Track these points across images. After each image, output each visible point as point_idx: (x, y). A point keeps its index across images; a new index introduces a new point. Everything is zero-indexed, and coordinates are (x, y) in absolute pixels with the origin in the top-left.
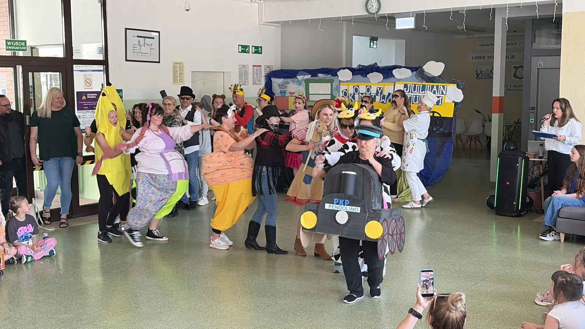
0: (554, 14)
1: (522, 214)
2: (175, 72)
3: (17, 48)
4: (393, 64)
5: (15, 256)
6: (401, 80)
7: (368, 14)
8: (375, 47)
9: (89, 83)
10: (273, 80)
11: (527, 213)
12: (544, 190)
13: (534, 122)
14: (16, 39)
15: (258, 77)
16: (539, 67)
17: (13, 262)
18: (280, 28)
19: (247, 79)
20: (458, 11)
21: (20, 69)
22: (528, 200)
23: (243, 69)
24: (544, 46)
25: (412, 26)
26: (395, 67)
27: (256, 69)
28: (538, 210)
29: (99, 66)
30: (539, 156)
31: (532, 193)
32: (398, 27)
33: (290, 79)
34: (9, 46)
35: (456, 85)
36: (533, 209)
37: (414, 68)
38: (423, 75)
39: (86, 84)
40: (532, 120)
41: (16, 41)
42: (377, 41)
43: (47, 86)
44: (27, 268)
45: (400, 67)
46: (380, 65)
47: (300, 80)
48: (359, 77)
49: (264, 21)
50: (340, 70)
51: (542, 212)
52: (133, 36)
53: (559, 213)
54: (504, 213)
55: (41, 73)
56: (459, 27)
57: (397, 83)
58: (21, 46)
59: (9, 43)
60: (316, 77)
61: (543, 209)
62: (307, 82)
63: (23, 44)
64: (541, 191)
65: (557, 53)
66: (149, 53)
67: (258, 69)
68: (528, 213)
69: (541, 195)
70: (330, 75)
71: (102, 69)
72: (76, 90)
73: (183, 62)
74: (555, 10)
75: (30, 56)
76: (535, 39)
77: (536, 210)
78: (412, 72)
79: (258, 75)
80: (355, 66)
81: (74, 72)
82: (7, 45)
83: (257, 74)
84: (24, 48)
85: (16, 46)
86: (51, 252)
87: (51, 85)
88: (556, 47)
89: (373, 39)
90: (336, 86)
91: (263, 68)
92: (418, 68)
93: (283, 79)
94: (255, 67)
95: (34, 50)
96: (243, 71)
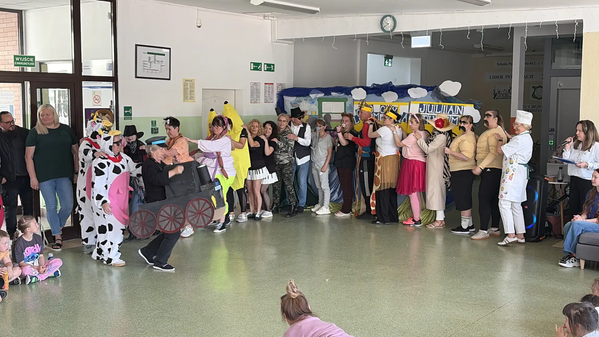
0: (575, 34)
1: (541, 239)
2: (185, 90)
3: (25, 64)
4: (409, 83)
5: (19, 277)
6: (417, 100)
7: (383, 32)
8: (390, 65)
9: (98, 100)
10: (286, 98)
11: (545, 238)
12: (564, 214)
13: (553, 144)
14: (24, 55)
15: (270, 95)
16: (558, 88)
17: (17, 283)
18: (293, 45)
19: (259, 97)
20: (476, 30)
21: (28, 85)
22: (547, 225)
23: (255, 87)
24: (565, 67)
25: (429, 45)
26: (410, 86)
27: (268, 86)
28: (557, 235)
29: (108, 82)
30: (559, 179)
31: (551, 218)
32: (413, 46)
33: (302, 97)
34: (17, 61)
35: (473, 105)
36: (552, 234)
38: (439, 95)
39: (95, 101)
40: (551, 143)
41: (24, 57)
42: (392, 58)
43: (55, 102)
44: (31, 289)
45: (415, 86)
46: (395, 84)
47: (313, 99)
48: (373, 96)
49: (276, 39)
50: (353, 89)
51: (562, 237)
52: (144, 53)
53: (579, 238)
55: (50, 90)
56: (476, 46)
57: (412, 103)
58: (30, 62)
59: (17, 59)
60: (330, 96)
61: (562, 234)
62: (320, 100)
63: (31, 60)
64: (560, 216)
65: (578, 73)
66: (160, 70)
67: (270, 87)
68: (547, 238)
69: (561, 220)
70: (344, 94)
71: (111, 85)
72: (84, 107)
74: (576, 30)
75: (39, 71)
76: (554, 59)
77: (555, 235)
78: (428, 92)
79: (270, 93)
80: (369, 85)
81: (83, 88)
82: (15, 61)
83: (268, 92)
84: (33, 64)
85: (24, 61)
86: (56, 274)
87: (59, 101)
88: (576, 67)
89: (388, 57)
90: (350, 105)
91: (275, 86)
92: (434, 87)
93: (295, 97)
94: (267, 85)
95: (42, 65)
96: (254, 88)
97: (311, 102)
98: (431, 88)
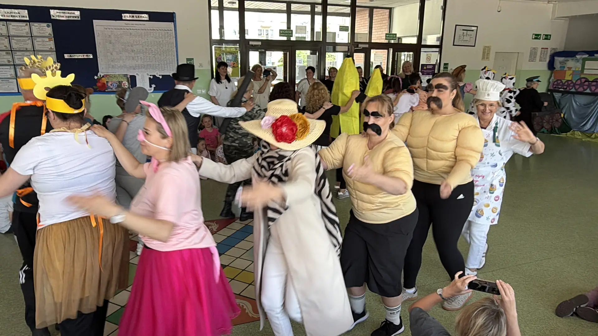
2: (484, 53)
3: (391, 38)
9: (429, 59)
10: (556, 58)
14: (391, 33)
15: (545, 56)
18: (569, 21)
19: (535, 57)
21: (391, 50)
29: (436, 49)
33: (570, 58)
34: (387, 37)
47: (578, 59)
49: (556, 16)
55: (402, 53)
60: (593, 57)
62: (584, 60)
66: (469, 41)
67: (546, 50)
72: (421, 63)
75: (398, 43)
84: (395, 38)
91: (549, 50)
93: (564, 58)
94: (543, 49)
95: (400, 39)
96: (533, 52)
97: (577, 61)
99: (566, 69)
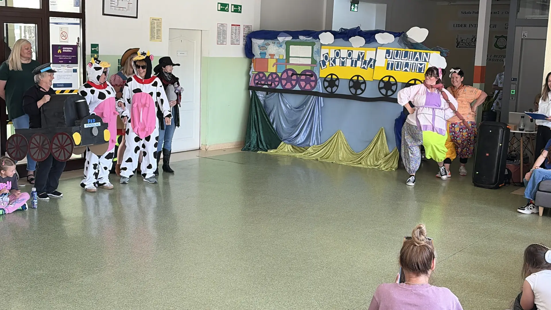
1: (500, 186)
2: (152, 29)
4: (376, 28)
6: (383, 46)
8: (356, 10)
9: (65, 37)
11: (505, 185)
12: (524, 163)
13: (515, 93)
15: (237, 37)
16: (523, 38)
19: (225, 38)
22: (506, 172)
23: (222, 28)
24: (529, 17)
28: (516, 183)
29: (75, 19)
31: (510, 166)
33: (270, 40)
35: (439, 52)
36: (511, 181)
37: (397, 33)
38: (406, 42)
39: (62, 37)
40: (513, 92)
42: (358, 4)
45: (383, 32)
46: (363, 29)
47: (281, 42)
48: (341, 40)
50: (321, 33)
53: (539, 186)
54: (482, 185)
55: (15, 24)
57: (379, 49)
60: (298, 40)
62: (288, 44)
64: (520, 164)
65: (544, 23)
66: (127, 8)
67: (237, 28)
69: (520, 168)
70: (312, 38)
71: (78, 22)
72: (51, 43)
73: (161, 19)
75: (5, 6)
76: (519, 9)
77: (514, 183)
78: (395, 38)
79: (237, 35)
80: (336, 28)
81: (50, 24)
83: (235, 34)
86: (24, 207)
87: (25, 36)
88: (543, 17)
90: (317, 49)
91: (242, 27)
92: (402, 33)
93: (264, 40)
94: (234, 27)
95: (8, 0)
96: (221, 30)
97: (279, 45)
98: (398, 34)
99: (267, 56)
